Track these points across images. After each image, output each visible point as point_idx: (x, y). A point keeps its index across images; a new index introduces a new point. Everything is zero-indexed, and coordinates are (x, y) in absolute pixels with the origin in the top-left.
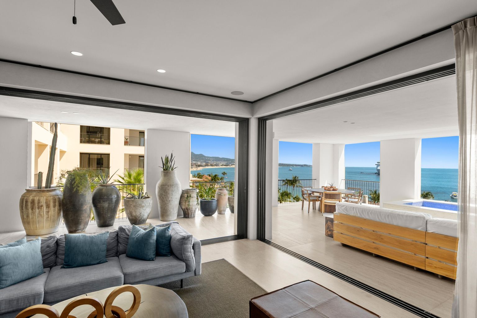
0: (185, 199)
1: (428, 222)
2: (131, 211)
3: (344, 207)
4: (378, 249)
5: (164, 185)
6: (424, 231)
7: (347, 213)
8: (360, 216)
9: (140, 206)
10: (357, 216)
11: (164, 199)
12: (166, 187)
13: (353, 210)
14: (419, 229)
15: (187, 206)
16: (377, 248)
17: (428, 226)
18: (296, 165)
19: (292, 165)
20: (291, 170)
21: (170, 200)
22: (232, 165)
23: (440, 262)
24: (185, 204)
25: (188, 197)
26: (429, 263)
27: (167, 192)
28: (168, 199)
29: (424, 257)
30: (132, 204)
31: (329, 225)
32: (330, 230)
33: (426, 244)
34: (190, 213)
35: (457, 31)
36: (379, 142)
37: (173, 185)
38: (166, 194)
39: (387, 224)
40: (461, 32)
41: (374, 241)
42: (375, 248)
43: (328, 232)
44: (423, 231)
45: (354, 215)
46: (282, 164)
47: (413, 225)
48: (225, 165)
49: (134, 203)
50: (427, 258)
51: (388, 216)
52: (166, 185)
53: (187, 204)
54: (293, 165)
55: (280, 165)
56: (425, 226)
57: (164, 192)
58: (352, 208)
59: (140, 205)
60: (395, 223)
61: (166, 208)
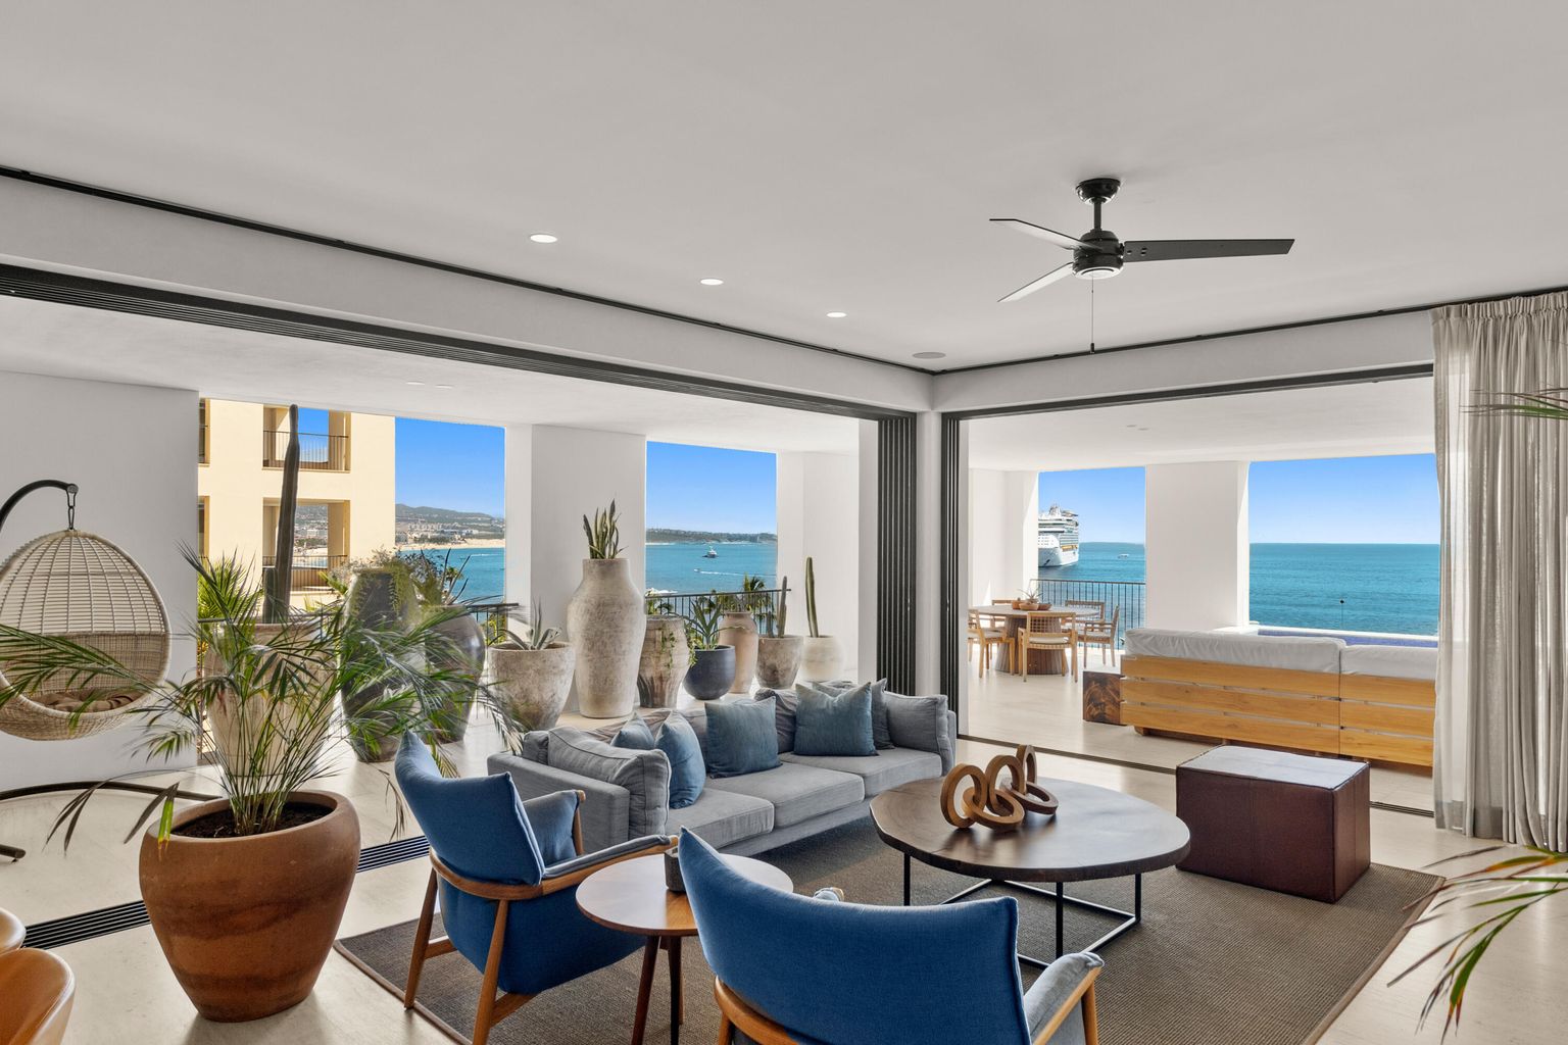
0: (658, 646)
1: (1343, 655)
2: (526, 687)
3: (1149, 639)
4: (1236, 727)
5: (608, 605)
6: (1336, 672)
7: (1158, 652)
8: (1192, 657)
9: (555, 671)
10: (1183, 656)
11: (608, 648)
12: (615, 609)
13: (1174, 645)
14: (1326, 670)
15: (662, 669)
16: (1233, 726)
17: (1343, 662)
18: (731, 538)
19: (715, 534)
20: (713, 556)
21: (624, 652)
22: (463, 539)
23: (1367, 731)
24: (656, 663)
25: (664, 640)
26: (1348, 738)
27: (617, 626)
28: (621, 647)
29: (1337, 728)
30: (531, 666)
31: (1096, 692)
32: (1096, 706)
33: (1340, 700)
34: (667, 690)
35: (1436, 319)
36: (1143, 468)
37: (631, 604)
38: (616, 631)
39: (1258, 668)
40: (1441, 323)
41: (1226, 710)
42: (1229, 726)
43: (1090, 709)
44: (1334, 672)
45: (1177, 655)
46: (677, 531)
47: (1313, 664)
48: (433, 540)
49: (540, 664)
50: (1342, 728)
51: (1259, 649)
52: (613, 604)
53: (663, 661)
54: (717, 537)
55: (654, 535)
56: (1337, 663)
57: (610, 626)
58: (1170, 640)
59: (554, 668)
60: (1274, 665)
61: (611, 676)
